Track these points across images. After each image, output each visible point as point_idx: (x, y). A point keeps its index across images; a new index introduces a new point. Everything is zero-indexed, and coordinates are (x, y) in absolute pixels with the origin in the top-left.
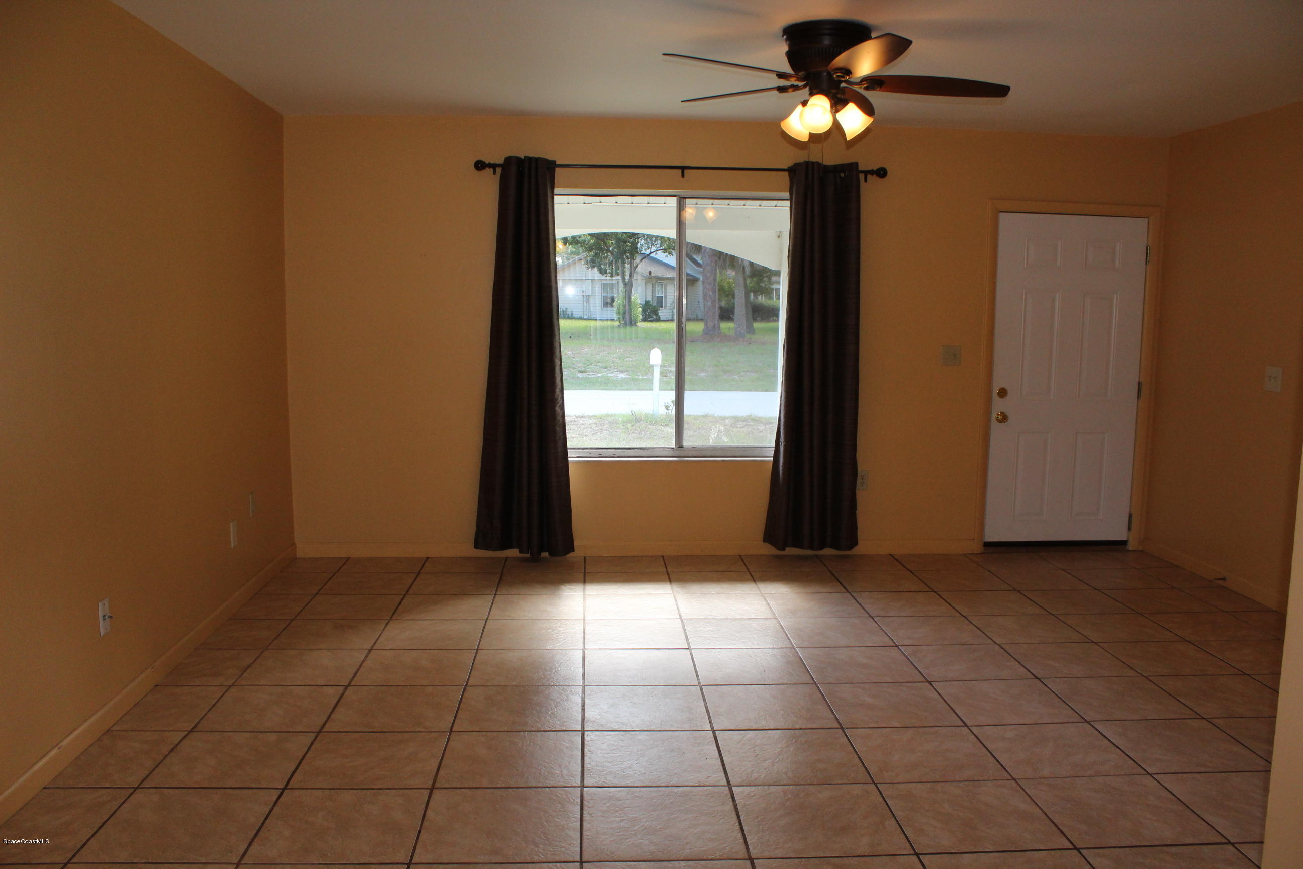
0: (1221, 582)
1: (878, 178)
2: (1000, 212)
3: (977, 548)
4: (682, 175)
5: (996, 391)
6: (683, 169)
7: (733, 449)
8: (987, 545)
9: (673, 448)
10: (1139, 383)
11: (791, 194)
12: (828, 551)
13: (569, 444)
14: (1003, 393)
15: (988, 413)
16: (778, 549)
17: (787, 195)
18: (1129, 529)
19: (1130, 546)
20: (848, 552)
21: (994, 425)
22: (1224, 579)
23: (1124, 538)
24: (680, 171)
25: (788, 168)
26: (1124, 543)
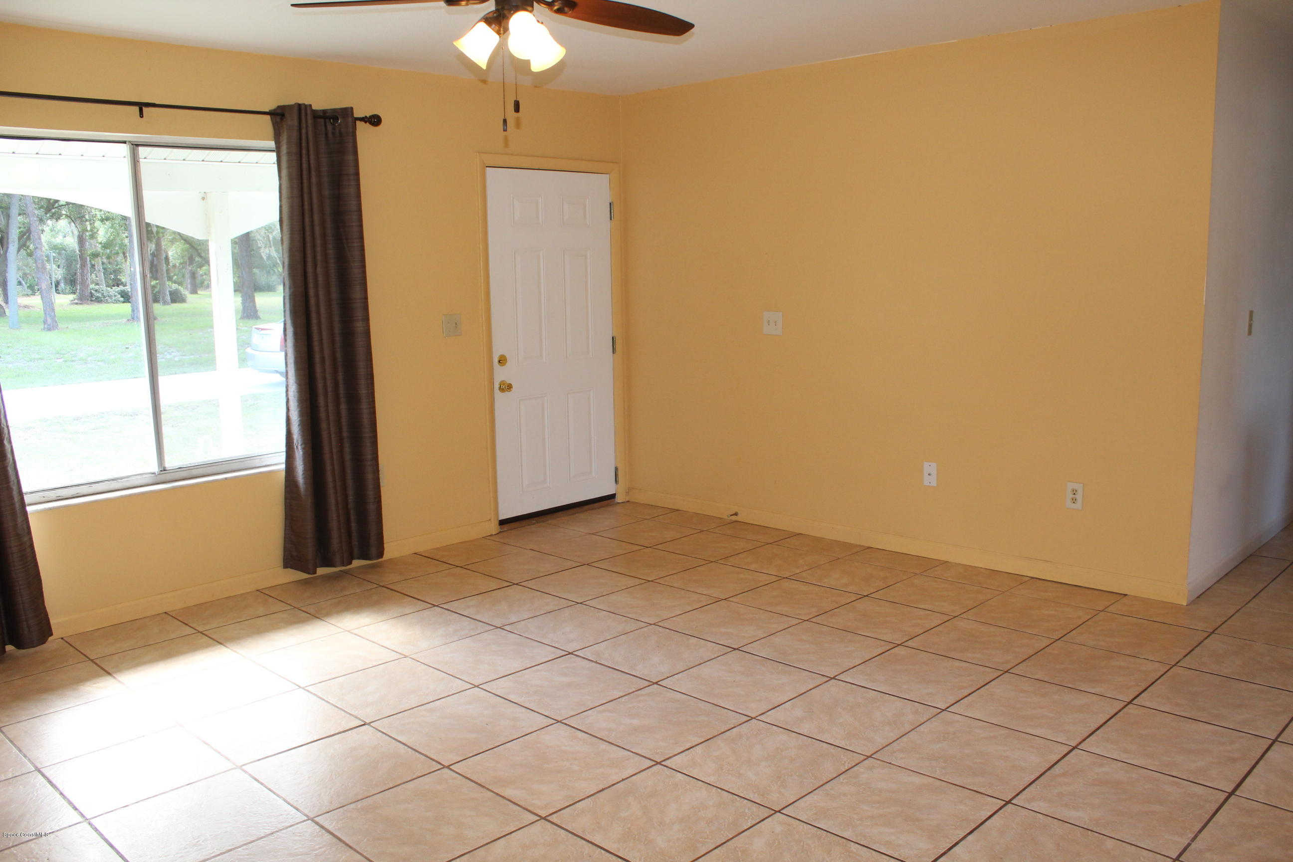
0: (734, 518)
1: (370, 126)
2: (487, 167)
3: (494, 528)
4: (140, 114)
5: (496, 360)
6: (141, 106)
7: (227, 462)
8: (502, 523)
9: (154, 473)
10: (613, 337)
11: (278, 143)
12: (356, 563)
13: (25, 488)
14: (502, 361)
15: (492, 383)
16: (309, 573)
17: (272, 144)
18: (616, 481)
19: (619, 499)
20: (380, 560)
21: (498, 394)
22: (736, 514)
23: (615, 493)
24: (137, 109)
25: (270, 111)
26: (613, 496)
